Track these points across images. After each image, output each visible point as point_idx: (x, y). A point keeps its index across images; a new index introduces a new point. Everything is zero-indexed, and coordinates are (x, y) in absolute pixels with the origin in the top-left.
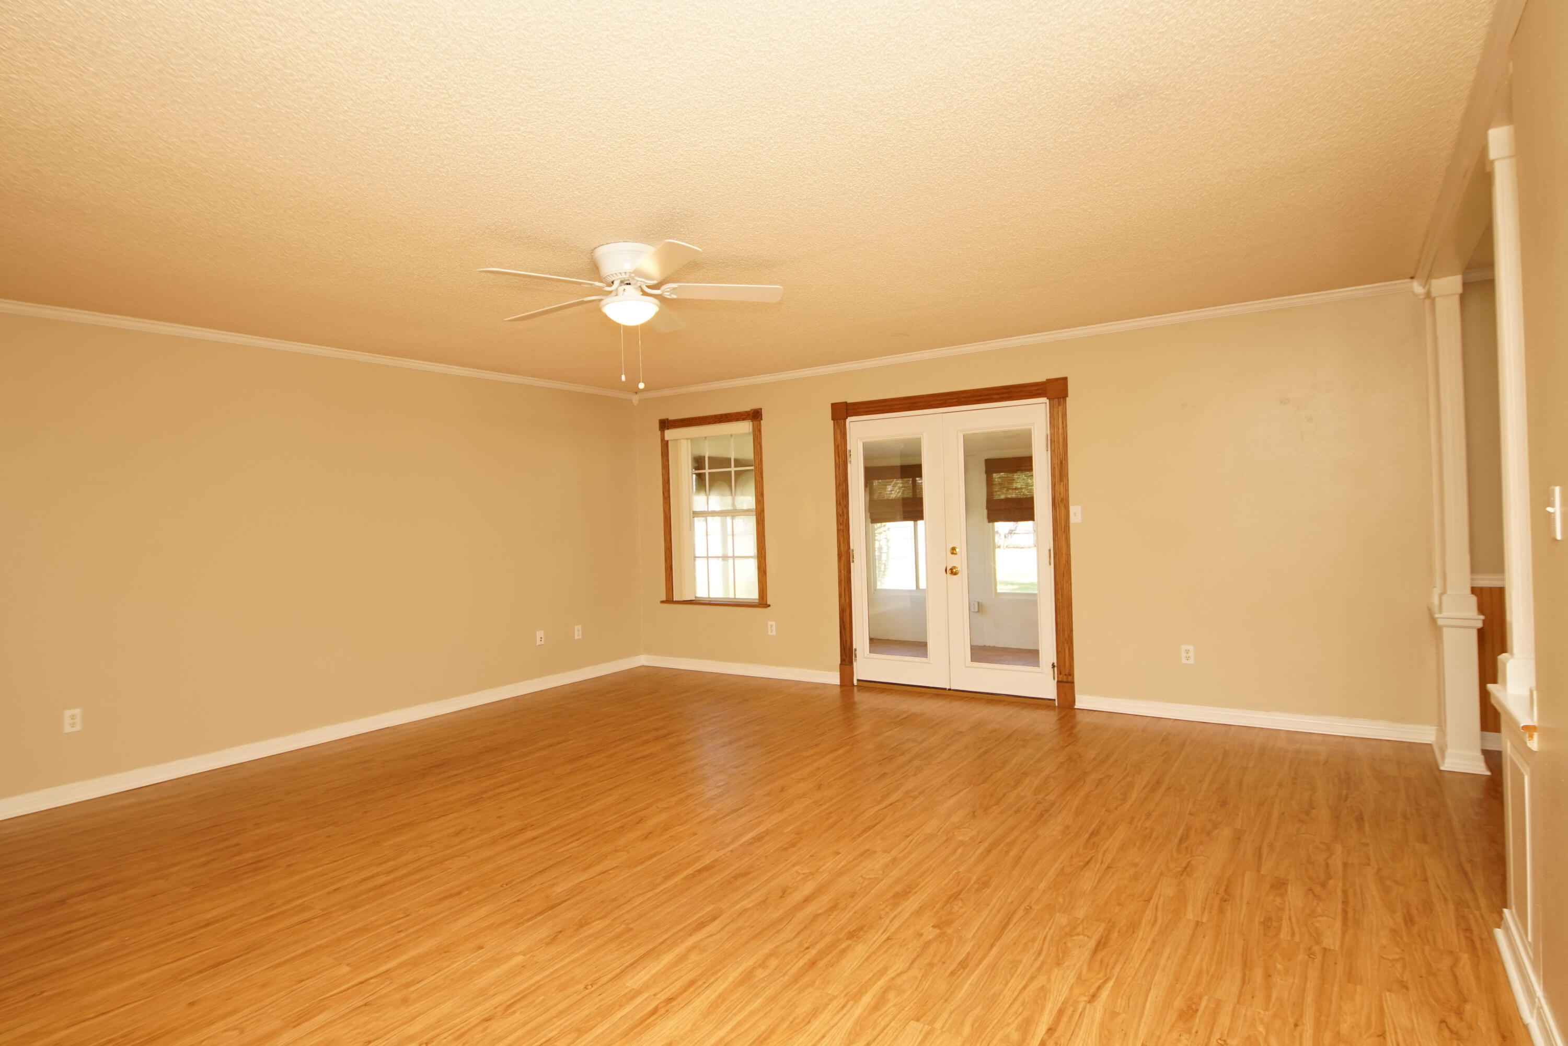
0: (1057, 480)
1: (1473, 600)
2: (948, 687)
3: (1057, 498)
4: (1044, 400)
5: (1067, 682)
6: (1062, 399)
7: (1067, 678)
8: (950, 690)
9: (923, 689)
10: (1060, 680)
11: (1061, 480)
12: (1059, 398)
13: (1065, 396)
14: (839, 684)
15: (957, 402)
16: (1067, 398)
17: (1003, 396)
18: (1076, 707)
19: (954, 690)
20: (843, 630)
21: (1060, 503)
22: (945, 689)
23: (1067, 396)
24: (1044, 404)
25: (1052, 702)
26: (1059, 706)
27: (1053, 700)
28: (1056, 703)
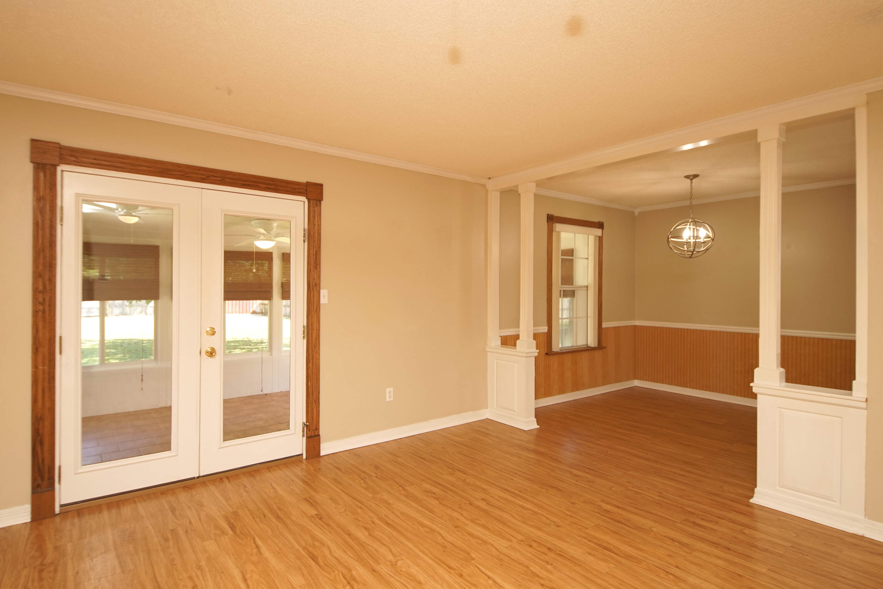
0: (312, 268)
3: (311, 282)
4: (304, 199)
5: (315, 436)
6: (318, 201)
7: (315, 432)
8: (199, 475)
9: (164, 487)
10: (309, 435)
11: (316, 268)
12: (316, 200)
14: (30, 520)
16: (322, 202)
17: (269, 186)
18: (321, 455)
19: (204, 476)
21: (314, 288)
22: (194, 478)
23: (322, 200)
24: (303, 202)
25: (300, 457)
26: (306, 458)
27: (302, 454)
28: (304, 457)
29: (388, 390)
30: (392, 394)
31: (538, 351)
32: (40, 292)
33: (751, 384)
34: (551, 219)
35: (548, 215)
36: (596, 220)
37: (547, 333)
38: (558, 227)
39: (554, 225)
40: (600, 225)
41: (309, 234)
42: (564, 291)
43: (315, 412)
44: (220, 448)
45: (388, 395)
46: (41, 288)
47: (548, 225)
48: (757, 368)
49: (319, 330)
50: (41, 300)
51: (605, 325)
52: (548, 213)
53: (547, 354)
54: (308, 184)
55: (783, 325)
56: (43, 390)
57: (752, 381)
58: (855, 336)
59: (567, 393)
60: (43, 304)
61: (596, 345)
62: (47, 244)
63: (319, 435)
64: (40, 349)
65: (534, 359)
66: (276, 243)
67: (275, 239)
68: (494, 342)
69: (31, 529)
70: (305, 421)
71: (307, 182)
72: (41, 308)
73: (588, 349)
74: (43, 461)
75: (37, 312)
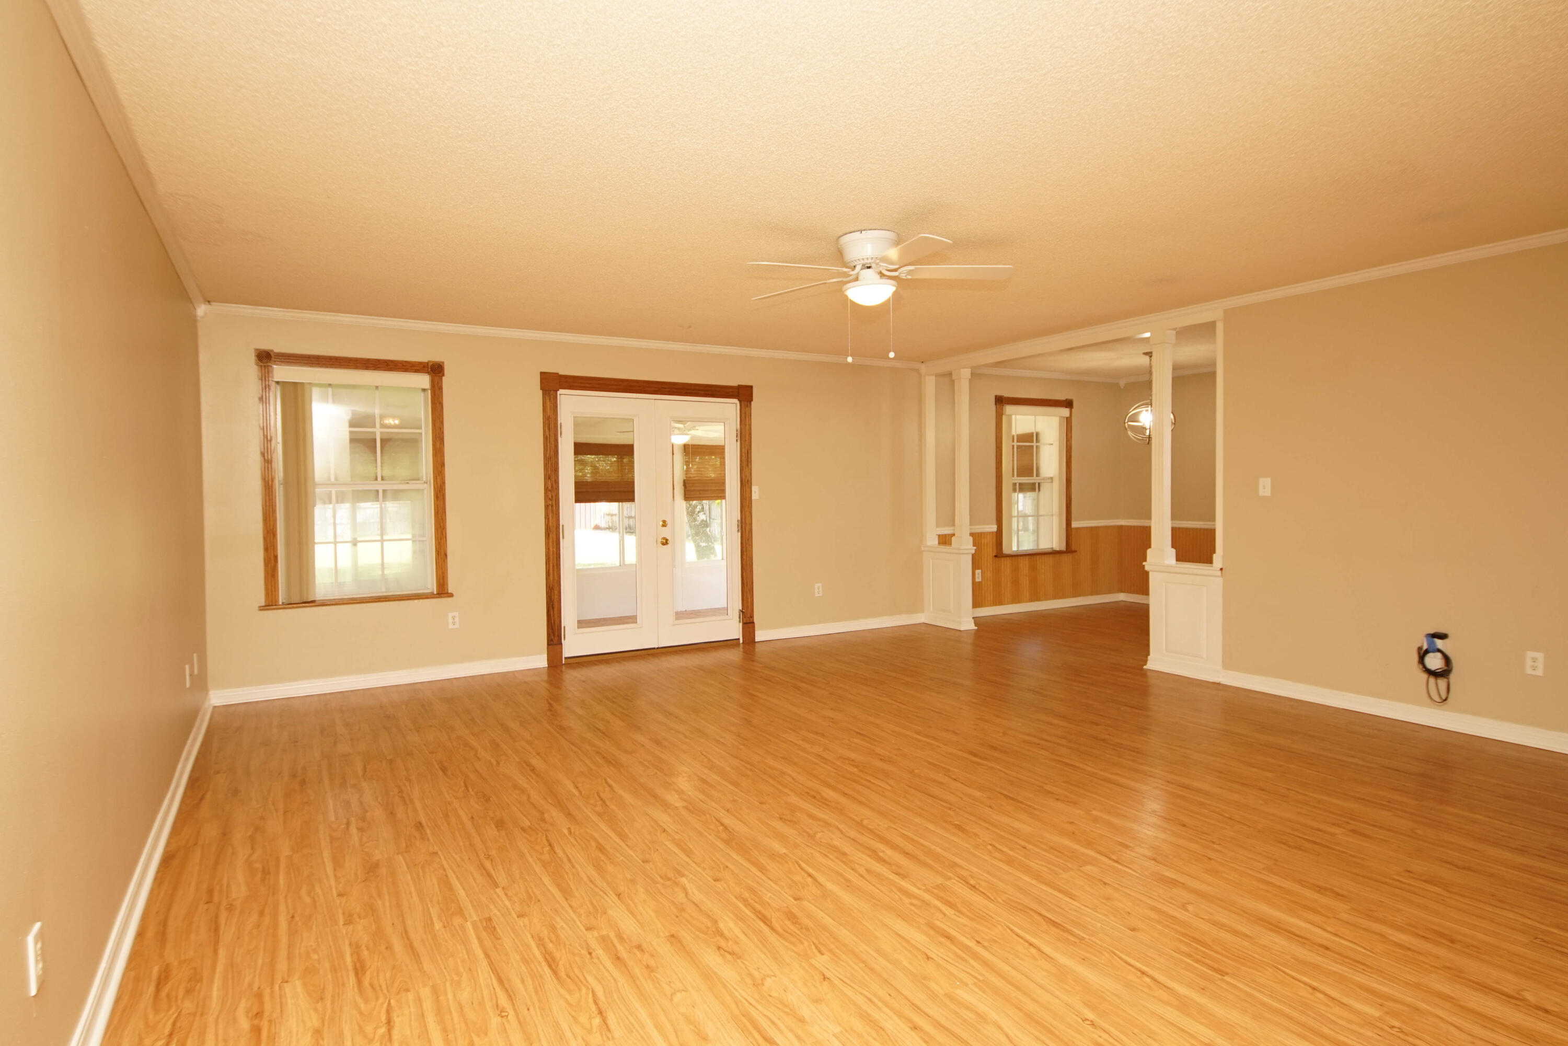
0: (744, 465)
1: (971, 539)
2: (656, 646)
3: (744, 479)
4: (736, 401)
5: (749, 623)
6: (749, 403)
7: (750, 620)
8: (658, 648)
10: (745, 622)
11: (747, 465)
12: (747, 401)
13: (751, 400)
14: (547, 666)
15: (669, 391)
16: (752, 403)
17: (707, 393)
18: (756, 641)
19: (661, 648)
20: (551, 609)
21: (746, 484)
22: (654, 649)
24: (735, 404)
25: (737, 641)
26: (743, 643)
27: (739, 639)
28: (741, 641)
29: (817, 585)
30: (821, 589)
31: (975, 548)
32: (549, 491)
33: (1144, 563)
34: (1000, 401)
35: (996, 396)
36: (1062, 397)
37: (997, 532)
38: (1009, 409)
39: (1004, 407)
40: (1068, 404)
41: (741, 434)
42: (1020, 484)
43: (749, 600)
44: (674, 625)
45: (816, 590)
46: (550, 488)
47: (996, 408)
48: (1150, 549)
49: (751, 524)
50: (550, 496)
51: (1075, 524)
52: (997, 394)
53: (996, 556)
54: (740, 387)
55: (1173, 517)
56: (553, 566)
57: (1145, 560)
58: (1215, 525)
59: (1024, 602)
60: (551, 500)
61: (1063, 548)
62: (552, 453)
63: (753, 623)
64: (551, 535)
65: (970, 557)
66: (691, 437)
67: (689, 433)
68: (932, 541)
69: (549, 675)
70: (741, 608)
71: (739, 385)
72: (550, 503)
73: (1054, 553)
74: (554, 622)
75: (548, 506)
